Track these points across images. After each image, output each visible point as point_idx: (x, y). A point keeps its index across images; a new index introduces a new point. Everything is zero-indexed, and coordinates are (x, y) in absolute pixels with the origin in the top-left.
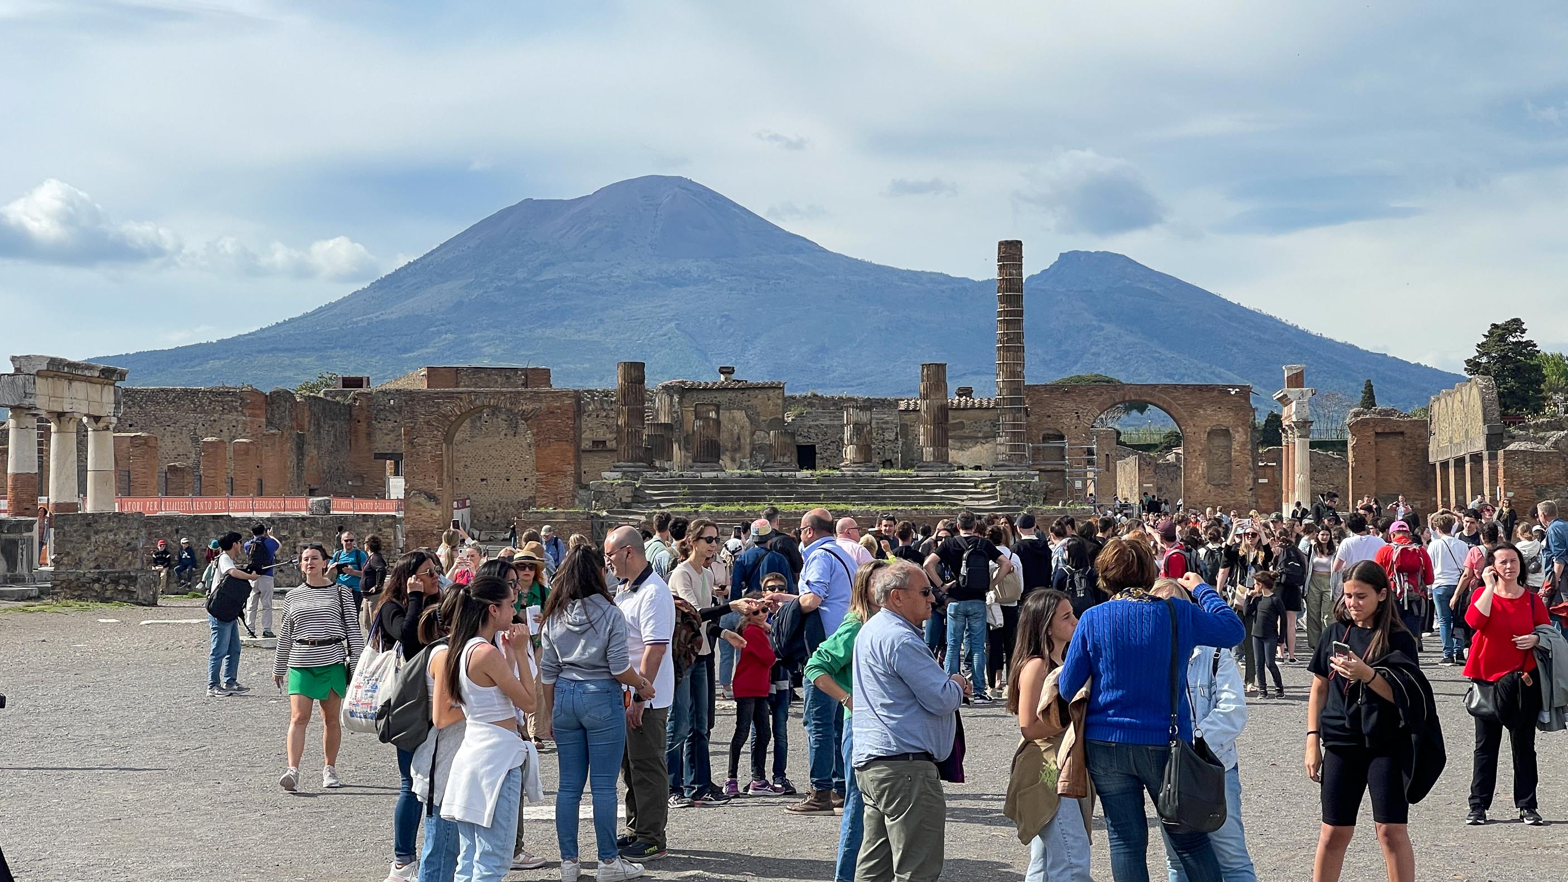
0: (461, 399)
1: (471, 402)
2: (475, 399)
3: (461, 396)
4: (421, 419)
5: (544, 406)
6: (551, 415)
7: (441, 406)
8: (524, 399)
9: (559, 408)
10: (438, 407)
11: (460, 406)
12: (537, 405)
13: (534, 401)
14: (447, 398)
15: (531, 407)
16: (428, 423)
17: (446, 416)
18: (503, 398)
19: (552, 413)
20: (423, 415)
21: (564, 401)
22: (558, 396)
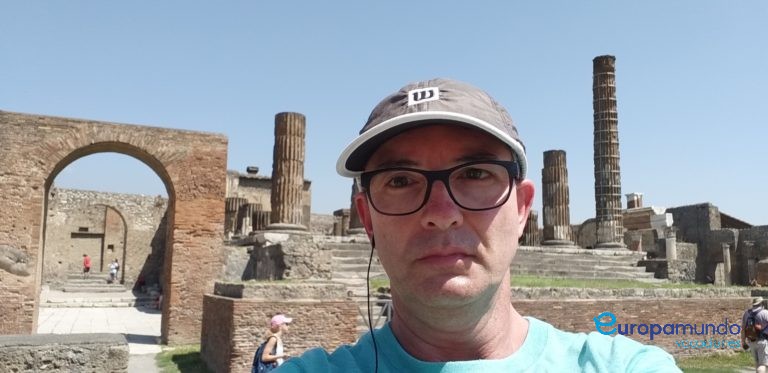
0: (78, 130)
1: (92, 135)
2: (99, 132)
3: (79, 126)
4: (15, 150)
5: (190, 149)
6: (197, 162)
7: (47, 136)
8: (164, 139)
9: (208, 154)
10: (43, 137)
11: (76, 139)
12: (181, 148)
13: (178, 143)
14: (58, 126)
15: (172, 150)
16: (25, 155)
17: (53, 150)
18: (136, 134)
19: (200, 159)
20: (19, 144)
21: (216, 146)
22: (208, 141)
